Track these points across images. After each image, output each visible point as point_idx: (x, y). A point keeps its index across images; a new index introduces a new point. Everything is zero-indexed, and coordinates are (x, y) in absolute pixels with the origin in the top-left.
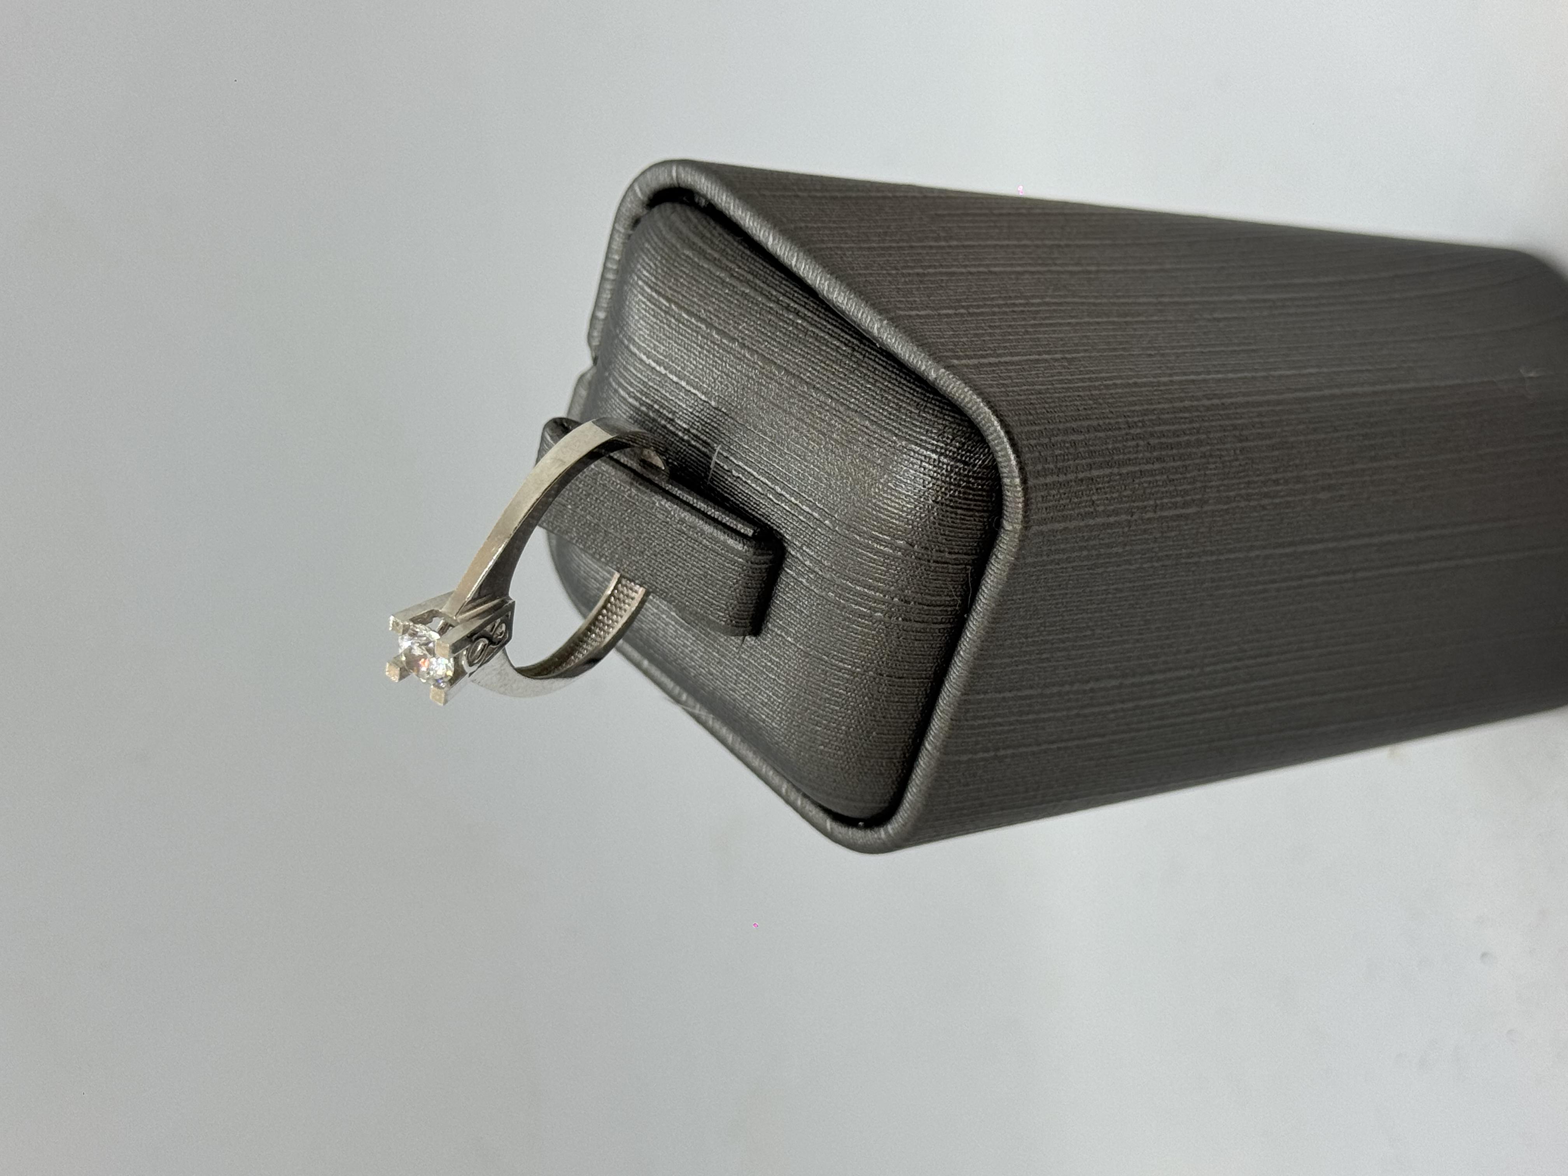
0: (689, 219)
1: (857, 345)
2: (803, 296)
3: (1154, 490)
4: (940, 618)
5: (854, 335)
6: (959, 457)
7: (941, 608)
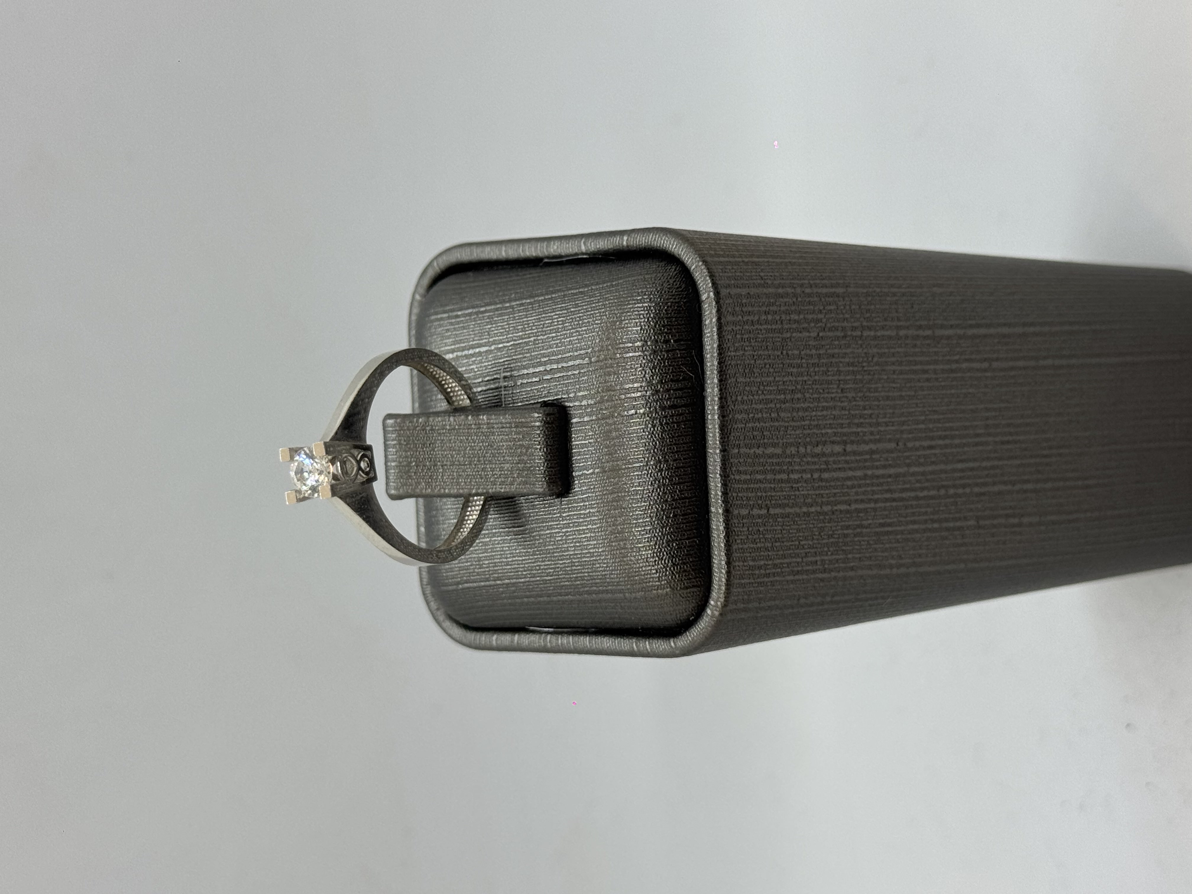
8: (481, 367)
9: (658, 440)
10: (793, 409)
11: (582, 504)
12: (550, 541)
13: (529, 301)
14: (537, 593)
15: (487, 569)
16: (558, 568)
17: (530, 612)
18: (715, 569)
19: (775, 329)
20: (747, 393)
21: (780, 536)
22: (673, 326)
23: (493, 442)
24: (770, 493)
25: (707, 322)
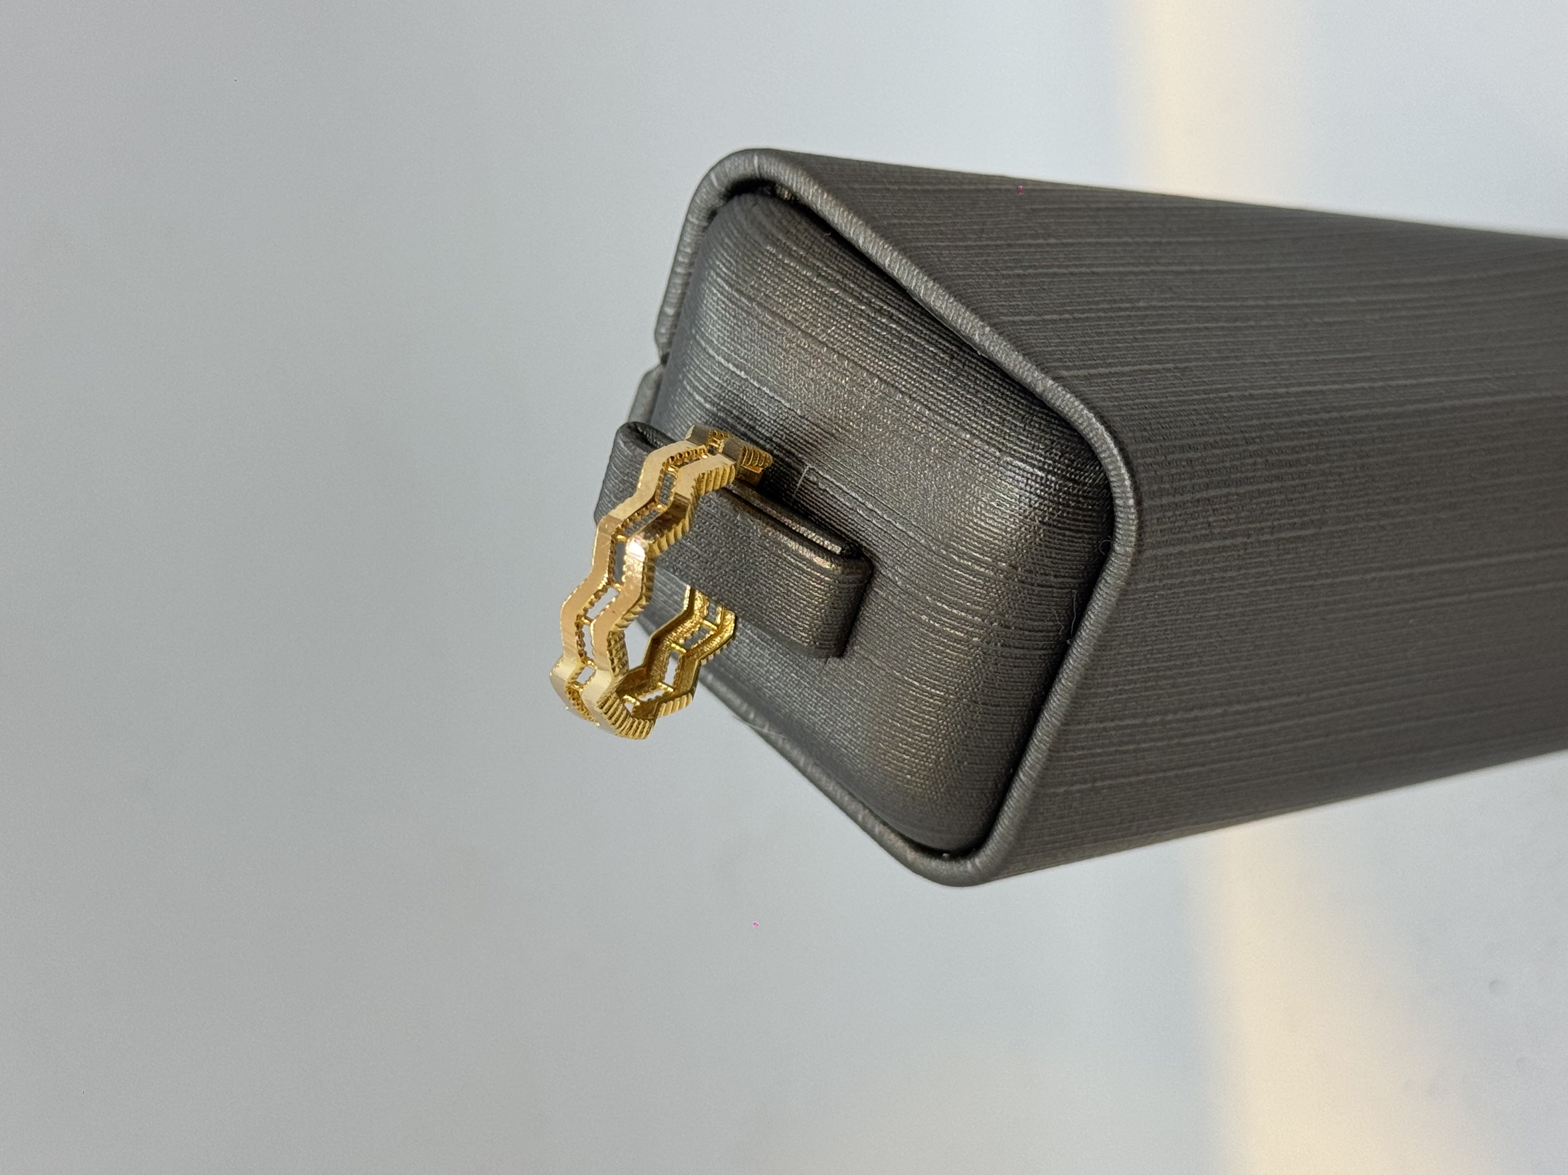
0: (772, 213)
1: (955, 352)
2: (895, 297)
3: (1272, 510)
4: (1041, 644)
5: (953, 342)
6: (1068, 475)
7: (1042, 634)
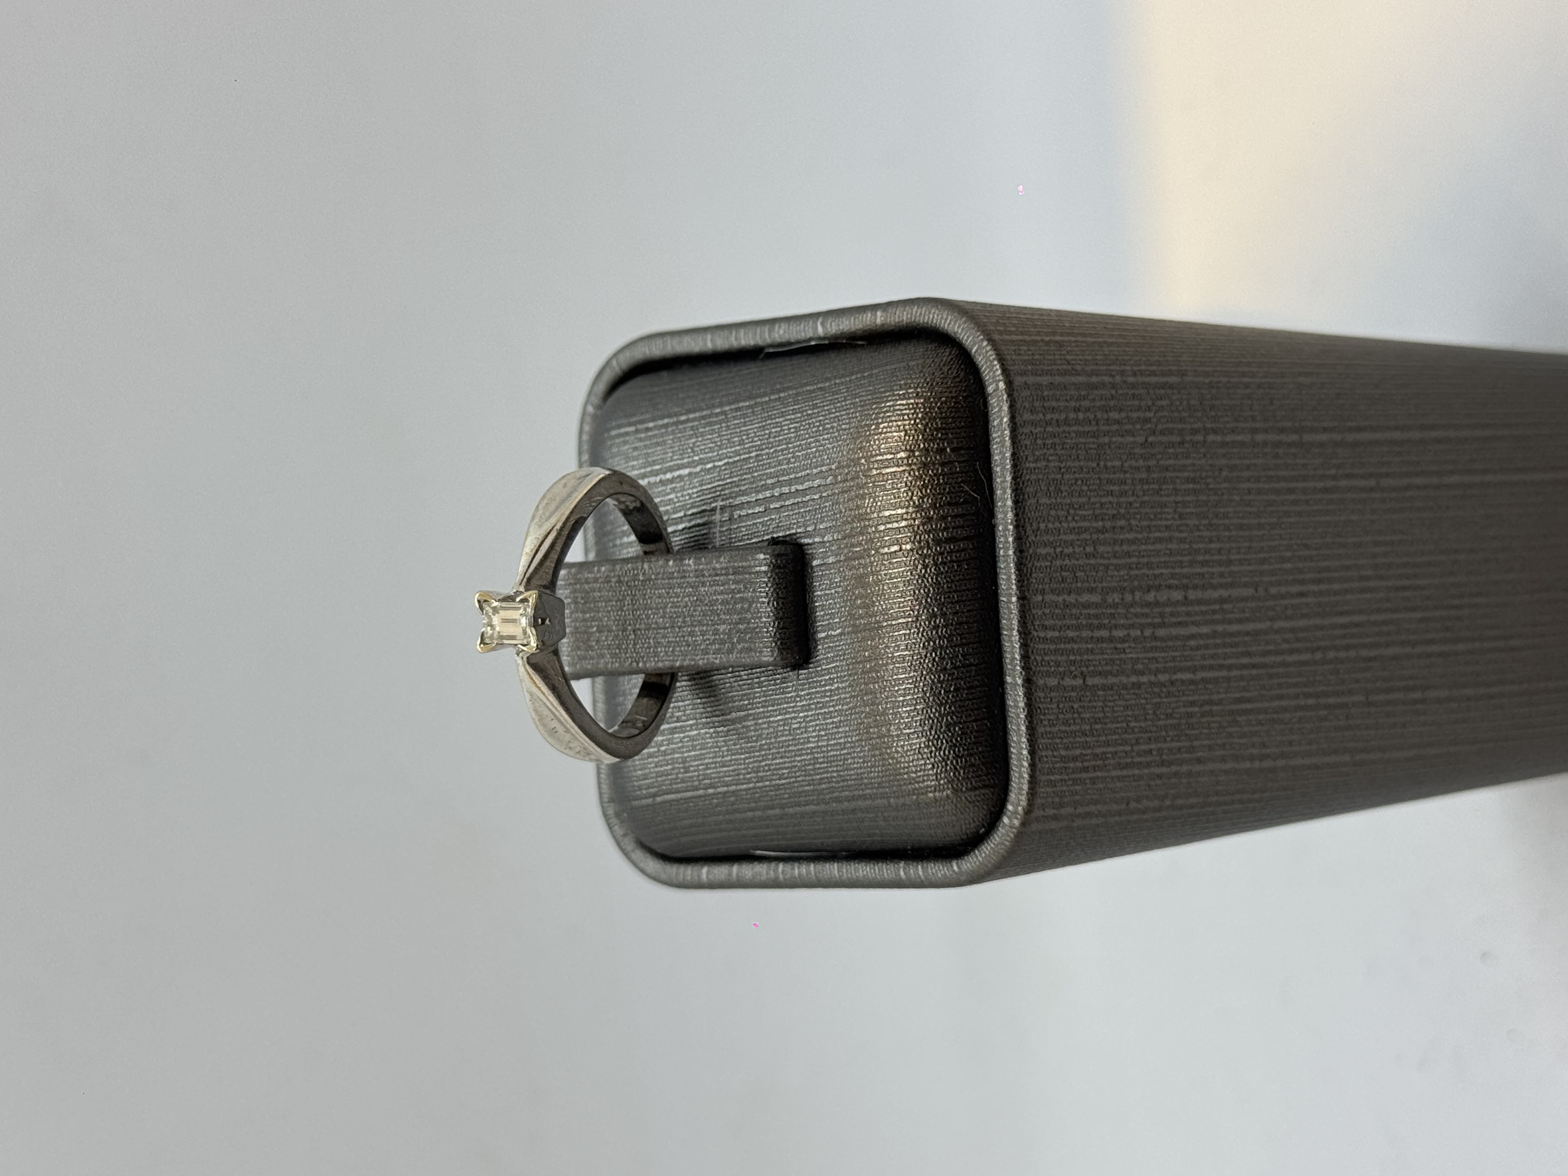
8: (682, 496)
9: (931, 585)
10: (1115, 542)
11: (827, 677)
12: (784, 730)
13: (747, 404)
14: (766, 803)
15: (696, 773)
16: (796, 766)
17: (756, 831)
18: (1014, 762)
19: (1088, 432)
20: (1053, 519)
21: (1101, 715)
22: (949, 429)
23: (703, 596)
24: (1085, 657)
25: (996, 423)
